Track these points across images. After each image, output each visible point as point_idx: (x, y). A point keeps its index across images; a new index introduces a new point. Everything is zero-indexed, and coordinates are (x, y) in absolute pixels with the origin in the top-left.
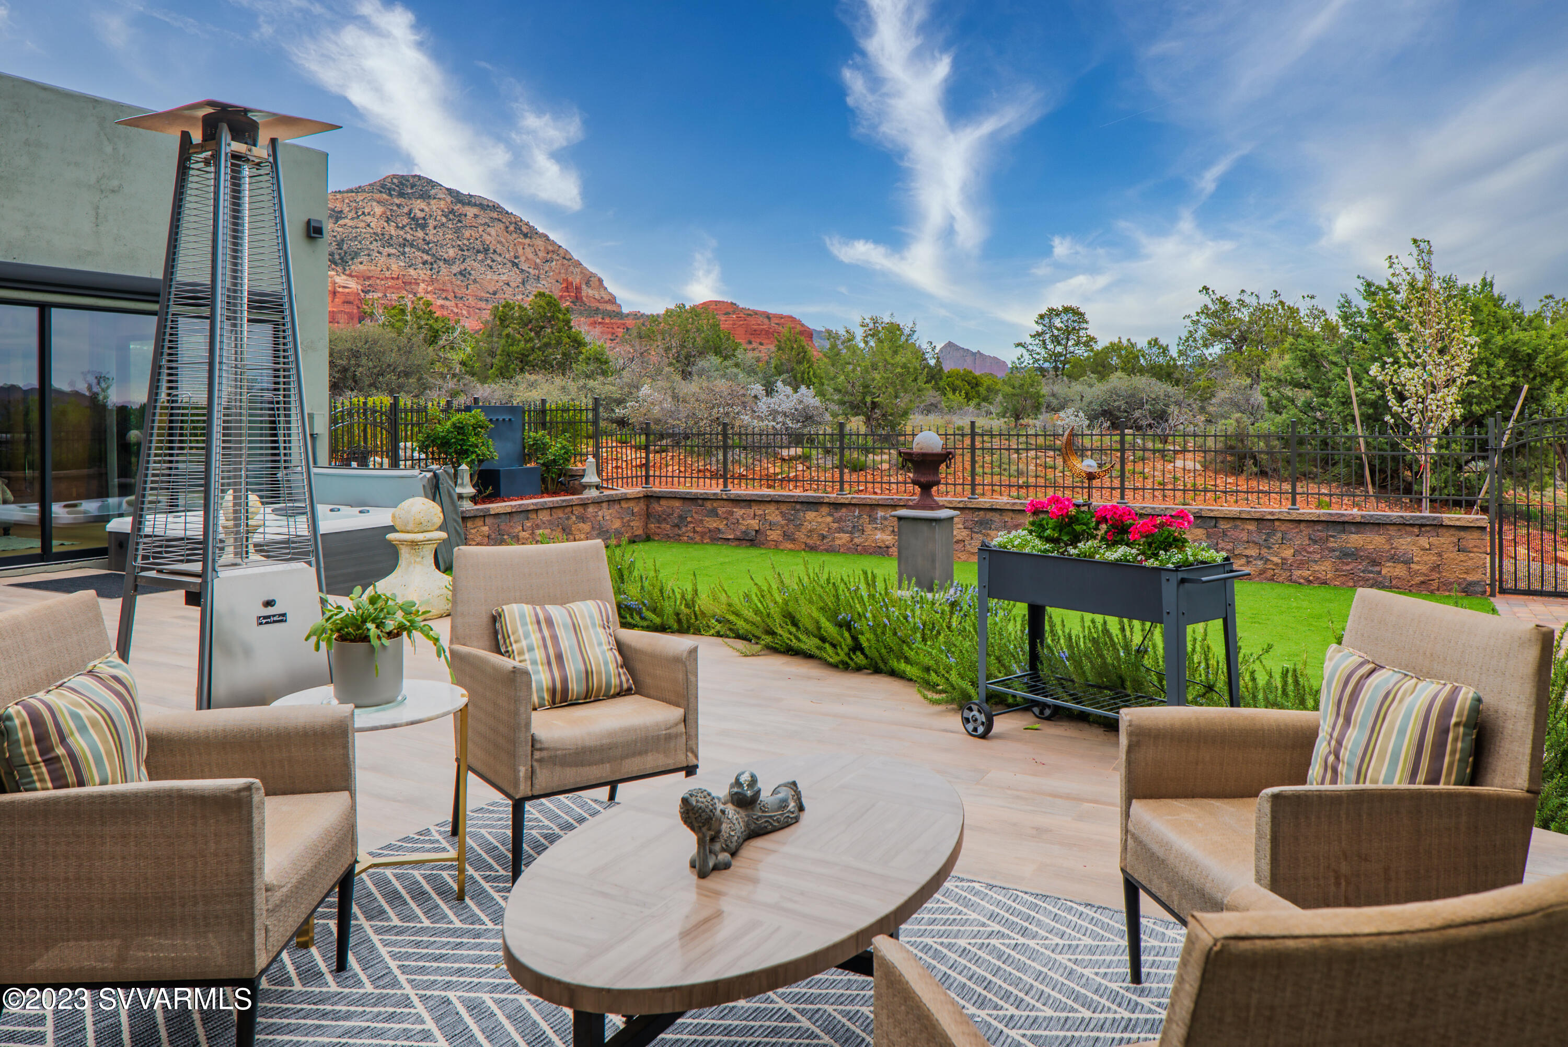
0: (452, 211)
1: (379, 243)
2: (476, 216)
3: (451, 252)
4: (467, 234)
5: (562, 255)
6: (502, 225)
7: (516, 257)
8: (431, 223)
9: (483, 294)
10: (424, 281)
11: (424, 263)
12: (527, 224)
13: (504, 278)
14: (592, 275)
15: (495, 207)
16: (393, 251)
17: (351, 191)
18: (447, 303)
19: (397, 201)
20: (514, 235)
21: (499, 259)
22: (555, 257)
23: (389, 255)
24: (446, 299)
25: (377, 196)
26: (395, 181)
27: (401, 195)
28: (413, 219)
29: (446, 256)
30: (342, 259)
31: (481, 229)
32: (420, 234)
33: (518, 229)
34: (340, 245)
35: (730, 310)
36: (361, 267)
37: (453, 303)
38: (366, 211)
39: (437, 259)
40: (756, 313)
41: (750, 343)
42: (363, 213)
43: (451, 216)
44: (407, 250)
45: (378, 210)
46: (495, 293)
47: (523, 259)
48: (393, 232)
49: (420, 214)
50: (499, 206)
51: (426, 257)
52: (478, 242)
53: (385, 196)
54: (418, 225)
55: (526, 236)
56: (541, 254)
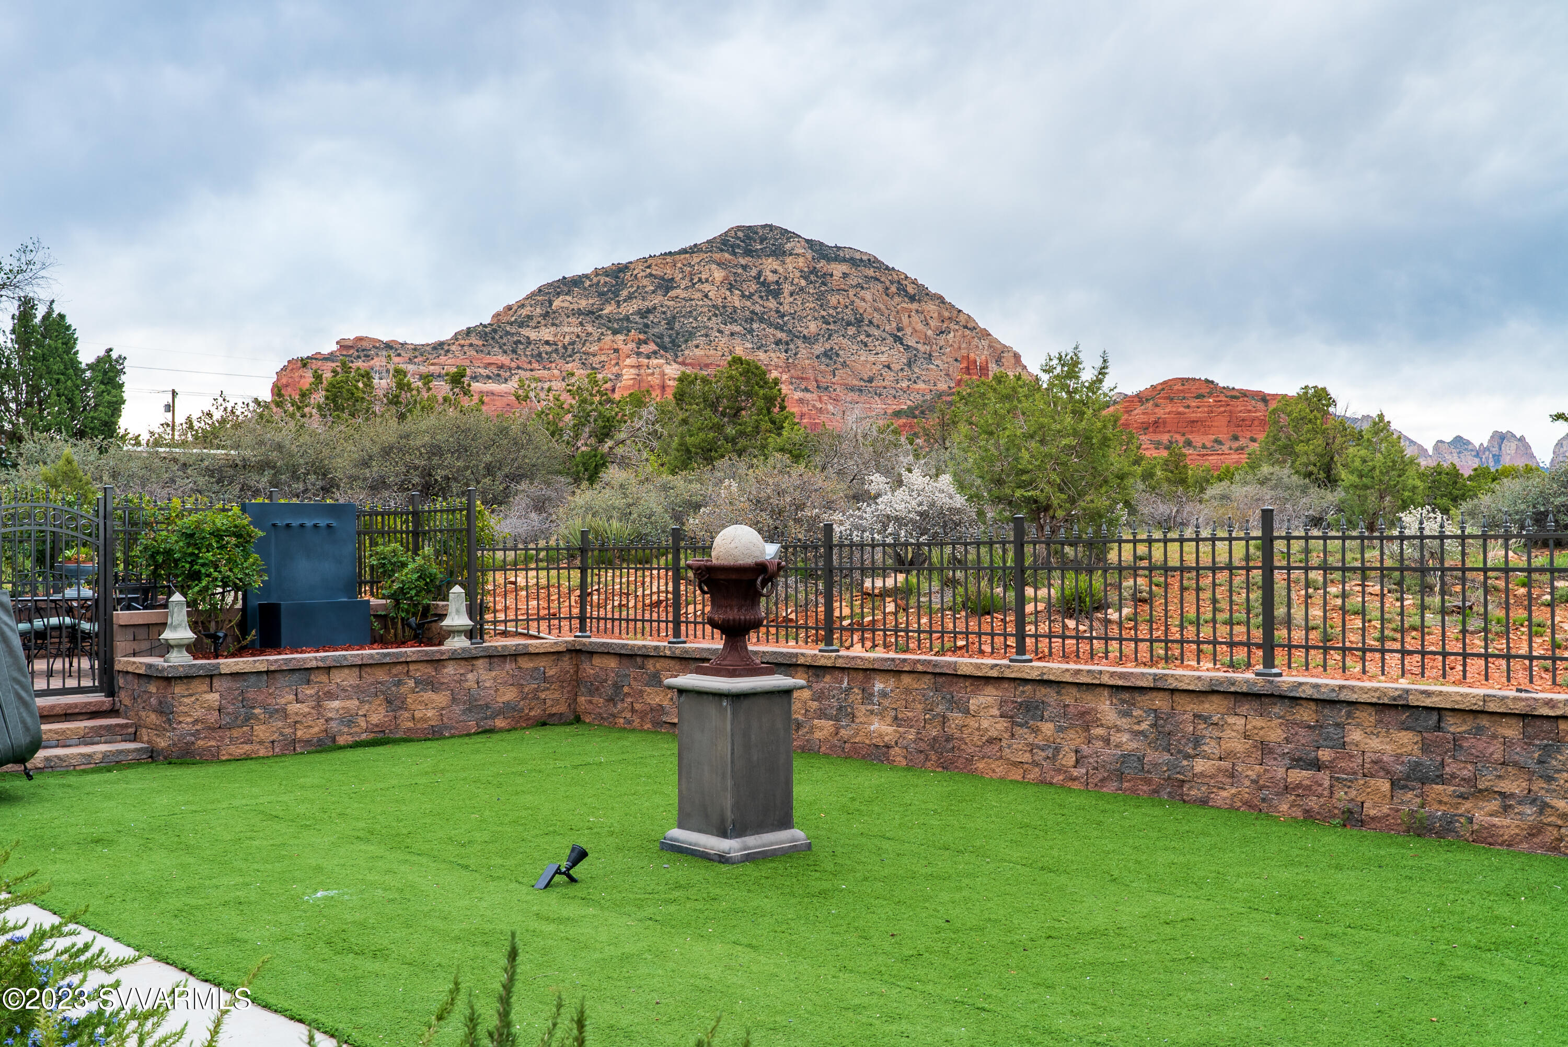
0: (814, 271)
1: (720, 319)
2: (845, 276)
3: (813, 327)
4: (833, 300)
5: (963, 322)
6: (880, 287)
7: (899, 329)
8: (787, 288)
9: (855, 382)
10: (777, 367)
11: (778, 342)
12: (914, 282)
13: (883, 358)
14: (1005, 349)
15: (872, 262)
16: (737, 329)
17: (684, 251)
18: (808, 396)
19: (743, 261)
20: (897, 299)
21: (876, 333)
22: (952, 326)
23: (732, 334)
24: (806, 390)
25: (717, 256)
26: (740, 234)
27: (748, 252)
28: (763, 284)
29: (806, 332)
30: (673, 342)
31: (851, 293)
32: (772, 304)
33: (902, 290)
34: (670, 323)
35: (1204, 391)
36: (698, 352)
37: (815, 396)
38: (704, 277)
39: (794, 336)
40: (1245, 394)
41: (1236, 438)
42: (700, 280)
43: (812, 278)
44: (755, 326)
45: (719, 275)
46: (871, 380)
47: (909, 331)
48: (737, 304)
49: (772, 278)
50: (876, 260)
51: (780, 335)
52: (848, 311)
53: (726, 255)
54: (769, 292)
55: (912, 299)
56: (933, 323)
